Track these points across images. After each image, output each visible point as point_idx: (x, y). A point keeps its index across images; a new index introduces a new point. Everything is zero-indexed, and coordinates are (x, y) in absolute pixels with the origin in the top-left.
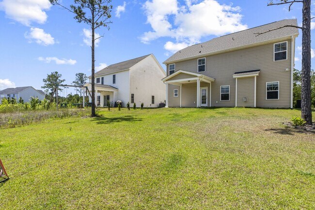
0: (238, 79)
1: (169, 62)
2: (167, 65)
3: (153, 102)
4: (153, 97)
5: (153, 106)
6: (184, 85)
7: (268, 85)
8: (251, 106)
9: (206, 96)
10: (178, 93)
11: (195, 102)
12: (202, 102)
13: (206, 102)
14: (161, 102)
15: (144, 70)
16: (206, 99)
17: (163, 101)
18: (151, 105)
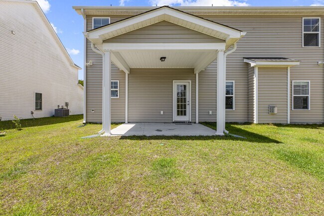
0: (259, 68)
2: (88, 17)
3: (39, 106)
4: (39, 97)
5: (38, 114)
6: (135, 73)
7: (294, 86)
8: (281, 122)
9: (187, 100)
10: (118, 89)
11: (162, 113)
12: (178, 111)
13: (185, 111)
14: (59, 106)
15: (11, 30)
16: (185, 106)
17: (62, 105)
18: (32, 113)
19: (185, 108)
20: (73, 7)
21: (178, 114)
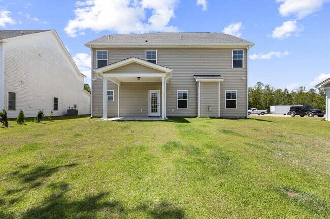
0: (201, 83)
1: (96, 44)
2: (94, 49)
3: (56, 108)
4: (56, 100)
5: (56, 113)
6: (124, 85)
7: (227, 94)
8: (215, 116)
9: (158, 102)
10: (113, 96)
11: (141, 111)
12: (152, 110)
13: (157, 110)
14: (69, 107)
15: (39, 53)
16: (157, 106)
17: (72, 106)
18: (52, 112)
19: (157, 107)
20: (85, 45)
21: (152, 112)
